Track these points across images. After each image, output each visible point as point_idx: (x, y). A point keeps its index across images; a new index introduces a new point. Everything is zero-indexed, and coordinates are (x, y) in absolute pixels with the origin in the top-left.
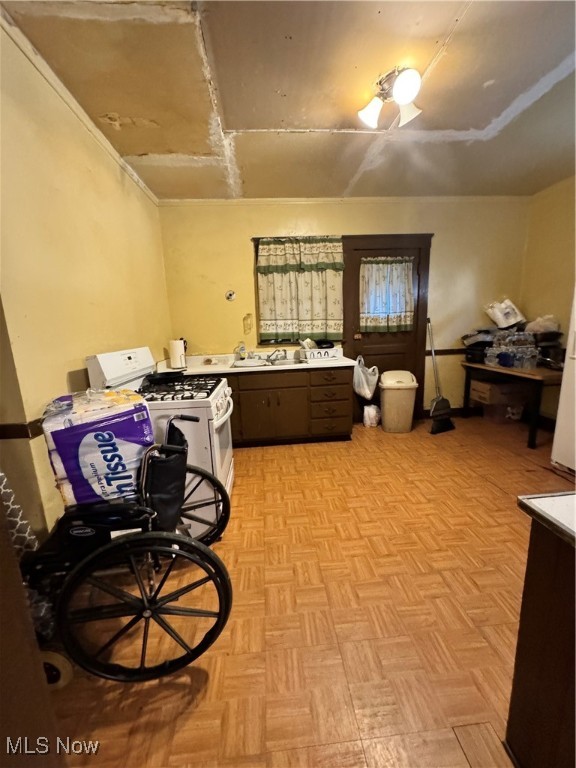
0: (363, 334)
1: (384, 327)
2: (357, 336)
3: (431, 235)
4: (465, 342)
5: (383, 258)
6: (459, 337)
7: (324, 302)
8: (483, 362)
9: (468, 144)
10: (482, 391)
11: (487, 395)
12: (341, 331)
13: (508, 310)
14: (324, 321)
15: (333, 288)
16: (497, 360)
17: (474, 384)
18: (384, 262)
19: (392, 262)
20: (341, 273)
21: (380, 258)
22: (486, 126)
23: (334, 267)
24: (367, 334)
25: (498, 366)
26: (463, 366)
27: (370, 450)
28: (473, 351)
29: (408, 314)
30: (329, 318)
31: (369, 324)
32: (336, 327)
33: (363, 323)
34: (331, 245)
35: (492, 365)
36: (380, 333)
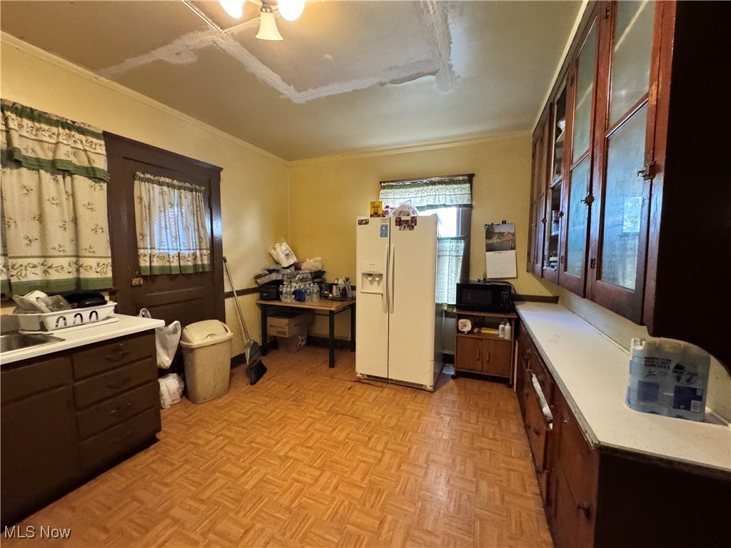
0: (145, 277)
1: (176, 267)
2: (135, 281)
3: (221, 169)
4: (258, 281)
5: (168, 180)
6: (252, 276)
7: (70, 226)
8: (279, 300)
9: (282, 97)
10: (280, 326)
11: (287, 329)
12: (110, 274)
13: (287, 252)
14: (74, 259)
15: (90, 206)
16: (293, 296)
17: (271, 320)
18: (169, 185)
19: (179, 188)
20: (105, 185)
21: (162, 179)
22: (303, 91)
23: (91, 173)
24: (151, 277)
25: (294, 301)
26: (257, 304)
27: (201, 442)
28: (267, 289)
29: (205, 252)
30: (83, 253)
31: (155, 264)
32: (98, 268)
33: (144, 263)
34: (83, 138)
35: (288, 301)
36: (170, 275)
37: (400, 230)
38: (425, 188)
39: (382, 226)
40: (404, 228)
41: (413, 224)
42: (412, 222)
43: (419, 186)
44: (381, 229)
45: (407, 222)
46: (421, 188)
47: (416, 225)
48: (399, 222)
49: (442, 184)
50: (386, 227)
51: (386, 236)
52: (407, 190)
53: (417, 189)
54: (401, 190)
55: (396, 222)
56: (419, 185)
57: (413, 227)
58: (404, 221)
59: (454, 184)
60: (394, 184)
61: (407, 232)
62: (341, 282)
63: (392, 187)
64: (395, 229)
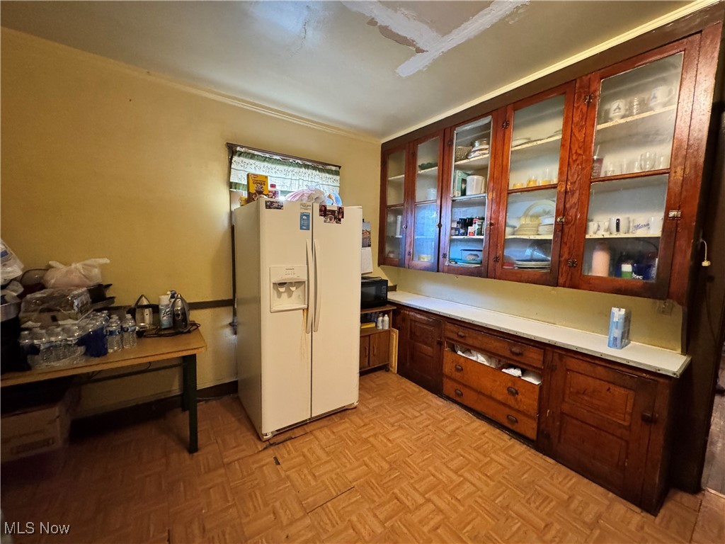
37: (325, 222)
38: (297, 169)
39: (302, 215)
40: (331, 220)
41: (340, 217)
42: (339, 213)
43: (290, 166)
44: (301, 218)
45: (333, 212)
46: (291, 168)
47: (343, 217)
48: (324, 211)
49: (316, 170)
50: (308, 216)
51: (309, 229)
52: (273, 166)
53: (286, 168)
54: (266, 164)
55: (321, 210)
56: (291, 164)
57: (340, 220)
58: (330, 211)
59: (328, 173)
60: (256, 153)
61: (334, 225)
62: (165, 300)
63: (253, 157)
64: (318, 220)
